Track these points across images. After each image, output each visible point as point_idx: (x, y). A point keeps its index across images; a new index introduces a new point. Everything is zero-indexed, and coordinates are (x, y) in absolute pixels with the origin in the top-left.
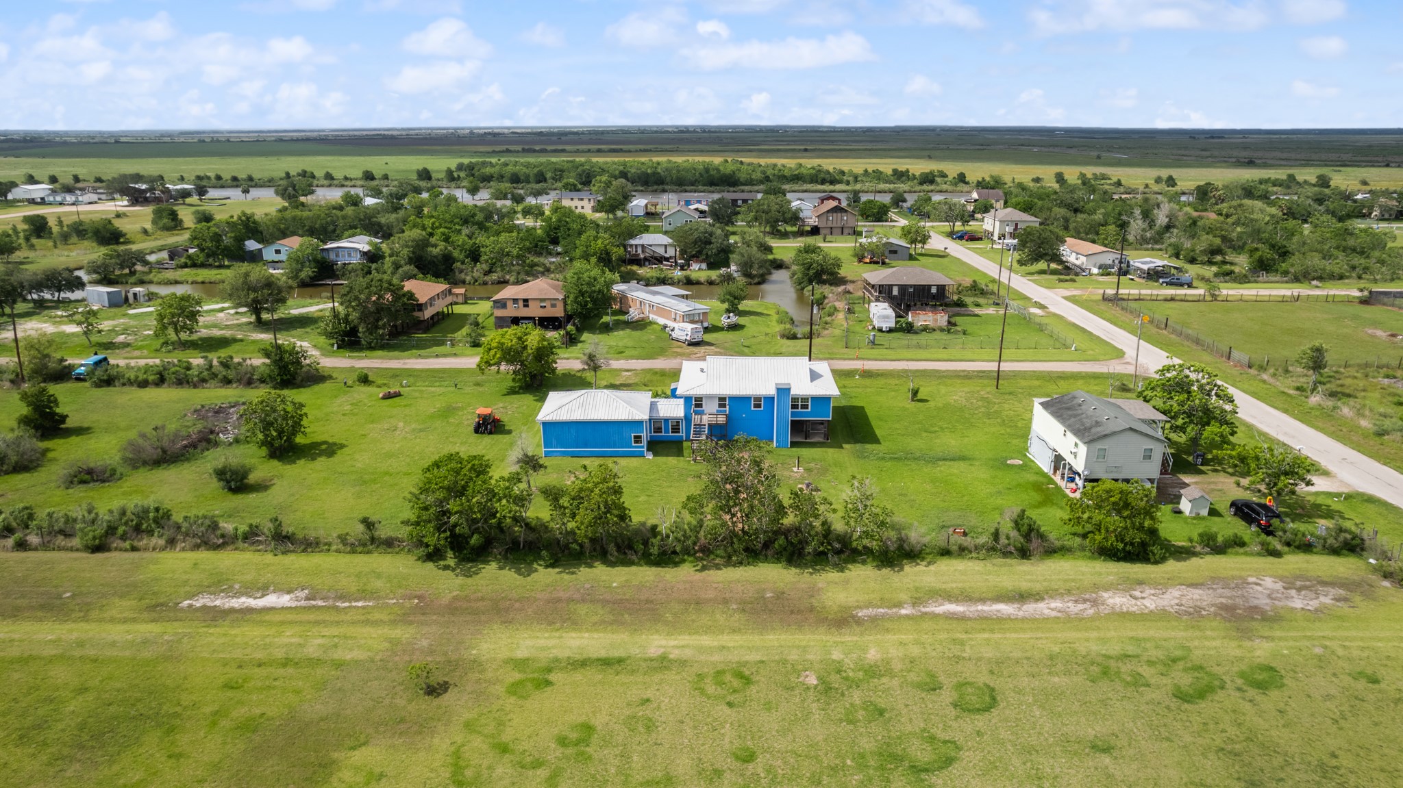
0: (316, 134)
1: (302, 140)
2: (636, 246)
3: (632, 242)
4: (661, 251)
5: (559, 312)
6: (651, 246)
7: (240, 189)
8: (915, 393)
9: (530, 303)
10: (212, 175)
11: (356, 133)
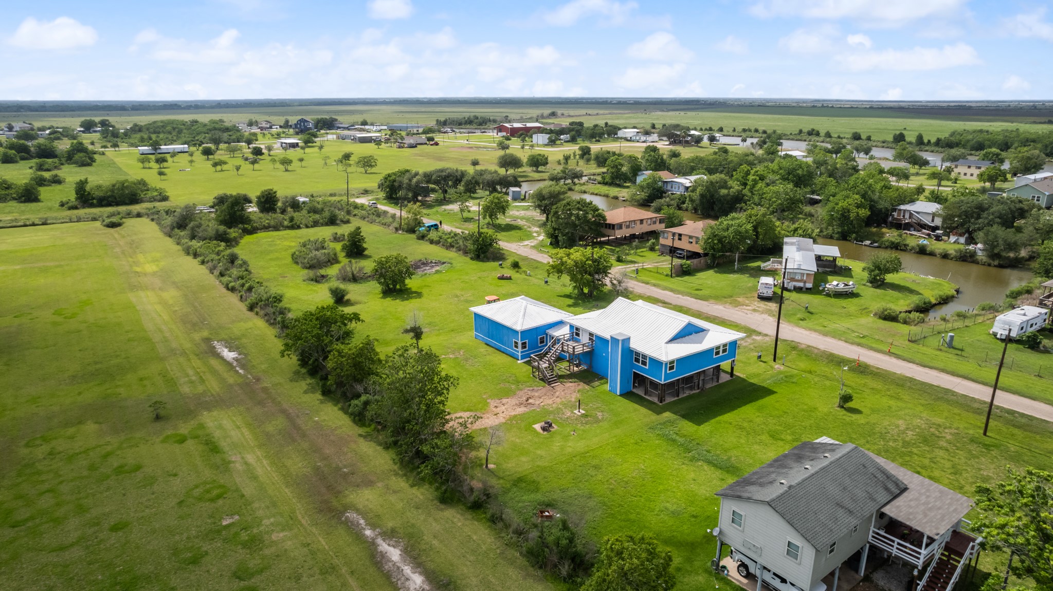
0: (897, 103)
1: (878, 108)
2: (905, 211)
3: (902, 207)
4: (927, 220)
5: (697, 248)
6: (918, 213)
7: (741, 138)
8: (846, 399)
9: (683, 237)
10: (753, 129)
11: (938, 104)
